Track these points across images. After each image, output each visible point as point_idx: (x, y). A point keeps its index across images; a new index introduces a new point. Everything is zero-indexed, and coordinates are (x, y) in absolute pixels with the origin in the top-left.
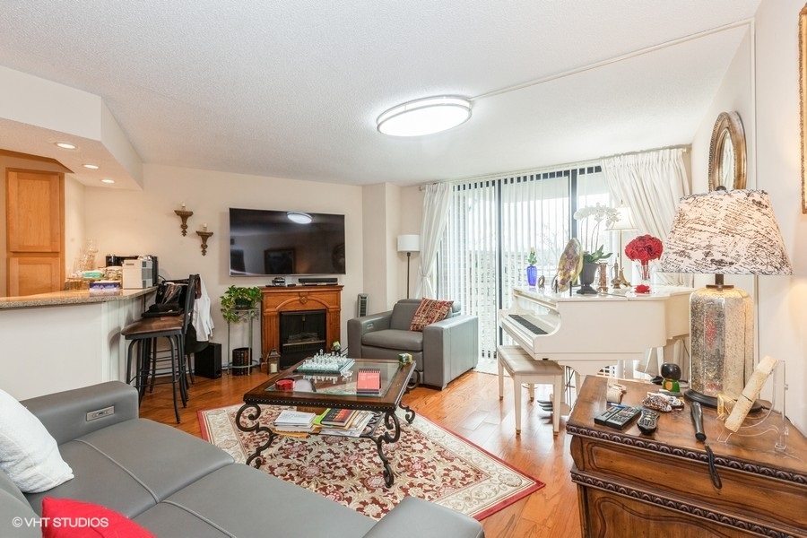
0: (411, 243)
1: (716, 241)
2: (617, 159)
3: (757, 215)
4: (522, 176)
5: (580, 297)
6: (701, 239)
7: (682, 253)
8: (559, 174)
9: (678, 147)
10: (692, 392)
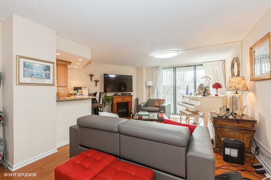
0: (150, 83)
1: (236, 85)
2: (207, 63)
3: (243, 81)
4: (182, 66)
5: (203, 97)
6: (234, 85)
7: (230, 87)
8: (192, 66)
9: (222, 61)
10: (232, 113)
